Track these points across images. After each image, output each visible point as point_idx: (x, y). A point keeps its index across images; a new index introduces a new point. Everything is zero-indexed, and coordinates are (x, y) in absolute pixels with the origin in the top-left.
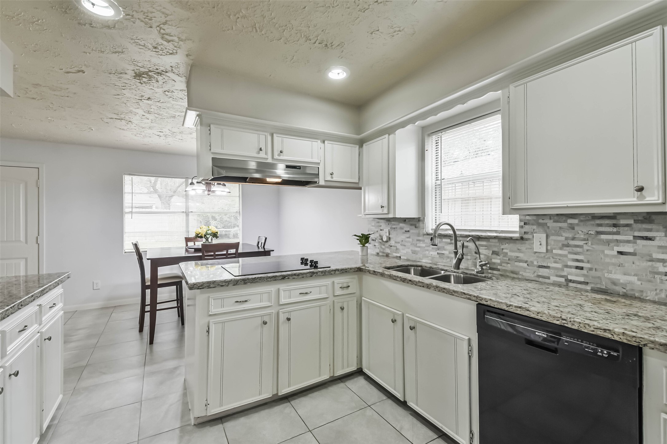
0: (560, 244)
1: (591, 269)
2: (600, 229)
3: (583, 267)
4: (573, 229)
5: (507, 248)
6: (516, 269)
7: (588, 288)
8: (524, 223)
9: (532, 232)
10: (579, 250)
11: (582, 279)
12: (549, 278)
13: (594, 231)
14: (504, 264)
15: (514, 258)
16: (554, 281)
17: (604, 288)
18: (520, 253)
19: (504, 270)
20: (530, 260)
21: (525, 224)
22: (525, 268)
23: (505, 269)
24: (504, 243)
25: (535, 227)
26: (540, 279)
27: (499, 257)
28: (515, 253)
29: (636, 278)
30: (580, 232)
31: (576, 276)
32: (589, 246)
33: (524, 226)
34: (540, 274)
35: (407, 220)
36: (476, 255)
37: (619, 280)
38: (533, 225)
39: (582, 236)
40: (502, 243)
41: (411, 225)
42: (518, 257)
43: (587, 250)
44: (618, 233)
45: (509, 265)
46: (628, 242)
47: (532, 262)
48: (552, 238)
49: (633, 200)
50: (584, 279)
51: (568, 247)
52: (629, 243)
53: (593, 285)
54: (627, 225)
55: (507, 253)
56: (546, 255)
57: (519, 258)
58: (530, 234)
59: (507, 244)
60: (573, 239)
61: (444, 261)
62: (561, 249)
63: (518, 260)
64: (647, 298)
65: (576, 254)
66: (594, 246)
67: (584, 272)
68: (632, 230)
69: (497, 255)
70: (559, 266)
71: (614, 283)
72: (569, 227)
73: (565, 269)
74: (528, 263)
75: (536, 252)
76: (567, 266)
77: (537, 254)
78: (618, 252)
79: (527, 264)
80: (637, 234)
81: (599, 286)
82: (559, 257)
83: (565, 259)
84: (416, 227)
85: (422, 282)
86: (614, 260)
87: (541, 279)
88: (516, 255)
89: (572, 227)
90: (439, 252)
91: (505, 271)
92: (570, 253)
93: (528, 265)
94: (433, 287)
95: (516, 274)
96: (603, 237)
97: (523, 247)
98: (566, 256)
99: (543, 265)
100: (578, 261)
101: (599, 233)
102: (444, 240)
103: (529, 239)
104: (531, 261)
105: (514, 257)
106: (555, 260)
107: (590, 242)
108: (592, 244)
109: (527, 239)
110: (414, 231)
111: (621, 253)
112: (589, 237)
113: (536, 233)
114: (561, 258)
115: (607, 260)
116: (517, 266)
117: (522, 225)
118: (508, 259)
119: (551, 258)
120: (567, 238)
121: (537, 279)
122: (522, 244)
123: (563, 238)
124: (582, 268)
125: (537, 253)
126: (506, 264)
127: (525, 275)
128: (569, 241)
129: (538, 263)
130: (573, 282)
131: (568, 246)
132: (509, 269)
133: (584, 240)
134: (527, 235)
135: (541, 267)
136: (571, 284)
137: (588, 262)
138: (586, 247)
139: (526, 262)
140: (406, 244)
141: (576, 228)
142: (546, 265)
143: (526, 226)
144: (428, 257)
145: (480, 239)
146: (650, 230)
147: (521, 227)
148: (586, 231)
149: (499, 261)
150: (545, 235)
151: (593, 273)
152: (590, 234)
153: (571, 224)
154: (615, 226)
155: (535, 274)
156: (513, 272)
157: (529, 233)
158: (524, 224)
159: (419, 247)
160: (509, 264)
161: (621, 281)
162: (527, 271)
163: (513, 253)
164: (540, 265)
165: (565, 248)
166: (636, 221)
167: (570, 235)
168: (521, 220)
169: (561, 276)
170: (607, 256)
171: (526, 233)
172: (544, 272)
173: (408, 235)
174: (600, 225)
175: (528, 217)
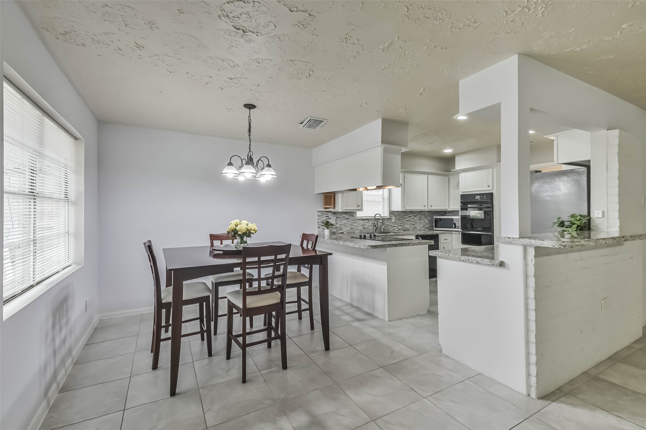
1: (403, 225)
7: (402, 230)
11: (401, 228)
12: (395, 229)
18: (389, 223)
21: (390, 214)
24: (385, 221)
27: (384, 225)
29: (409, 226)
30: (401, 216)
35: (347, 213)
38: (392, 215)
41: (350, 215)
48: (396, 218)
49: (423, 208)
54: (408, 214)
55: (386, 224)
56: (395, 223)
57: (389, 225)
60: (400, 218)
62: (398, 221)
70: (397, 225)
71: (406, 228)
75: (393, 222)
80: (410, 216)
81: (404, 229)
82: (397, 223)
84: (352, 216)
90: (363, 227)
95: (388, 230)
96: (405, 217)
98: (399, 223)
100: (401, 223)
102: (366, 221)
104: (392, 225)
110: (351, 218)
111: (407, 220)
113: (393, 217)
121: (393, 231)
122: (390, 220)
124: (401, 225)
126: (386, 227)
127: (390, 230)
130: (400, 230)
131: (399, 220)
133: (401, 218)
135: (394, 226)
138: (402, 220)
140: (347, 225)
144: (358, 230)
145: (378, 220)
147: (389, 215)
152: (403, 216)
153: (399, 214)
154: (406, 214)
159: (354, 226)
162: (391, 228)
166: (409, 213)
167: (399, 217)
168: (389, 213)
169: (398, 228)
170: (405, 221)
171: (391, 217)
172: (394, 228)
173: (348, 220)
174: (404, 214)
175: (391, 212)
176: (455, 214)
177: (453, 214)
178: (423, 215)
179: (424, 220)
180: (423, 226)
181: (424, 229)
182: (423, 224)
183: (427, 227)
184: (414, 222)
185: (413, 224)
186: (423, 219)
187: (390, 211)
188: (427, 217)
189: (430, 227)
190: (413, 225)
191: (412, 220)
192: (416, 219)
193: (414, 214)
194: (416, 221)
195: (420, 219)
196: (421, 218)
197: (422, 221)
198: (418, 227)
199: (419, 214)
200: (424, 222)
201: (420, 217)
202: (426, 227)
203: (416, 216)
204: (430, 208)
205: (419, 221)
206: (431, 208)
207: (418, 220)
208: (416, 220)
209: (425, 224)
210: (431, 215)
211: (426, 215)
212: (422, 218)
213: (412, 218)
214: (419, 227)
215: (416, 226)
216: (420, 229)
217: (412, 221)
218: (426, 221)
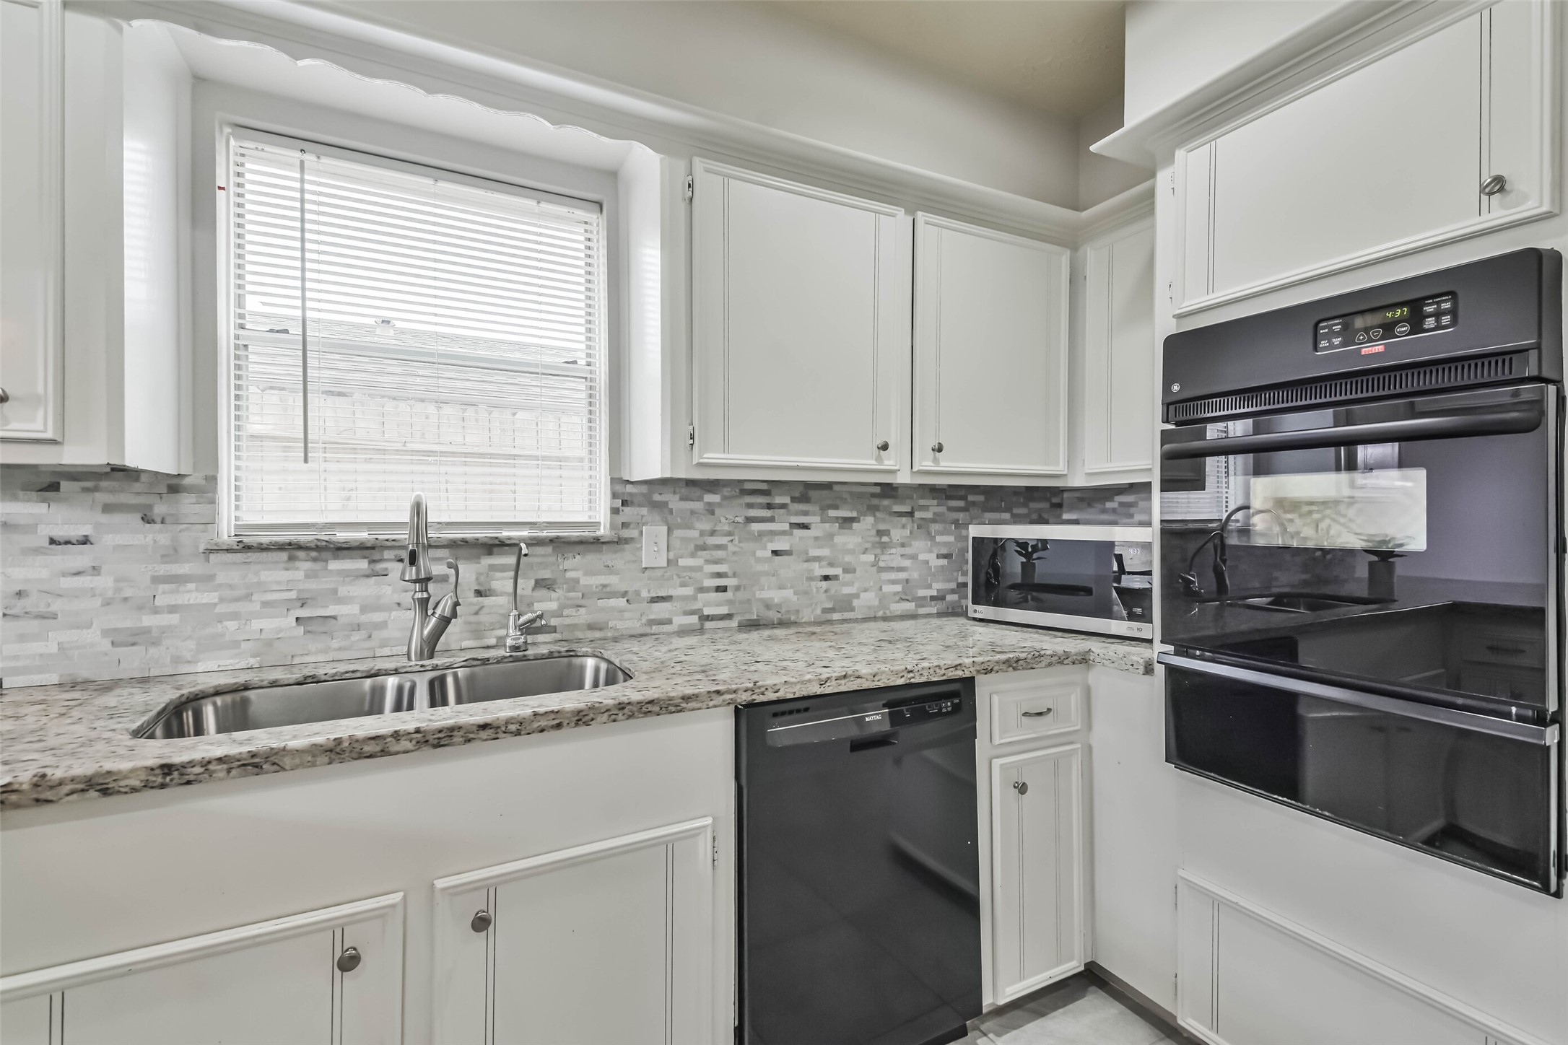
0: (692, 547)
1: (737, 588)
2: (753, 513)
3: (726, 586)
4: (713, 513)
5: (576, 567)
6: (599, 617)
7: (734, 623)
8: (622, 501)
9: (638, 523)
10: (720, 554)
11: (724, 610)
12: (669, 622)
13: (743, 517)
14: (570, 610)
15: (597, 590)
16: (680, 625)
17: (755, 618)
18: (611, 576)
19: (569, 625)
20: (634, 589)
21: (624, 503)
22: (621, 611)
23: (573, 622)
24: (571, 555)
25: (644, 511)
26: (654, 627)
27: (554, 595)
28: (599, 577)
29: (792, 591)
30: (723, 520)
31: (717, 606)
32: (735, 545)
33: (621, 508)
34: (652, 617)
35: (64, 485)
36: (480, 599)
37: (772, 599)
38: (640, 505)
39: (726, 528)
40: (566, 555)
41: (112, 508)
42: (604, 586)
43: (734, 553)
44: (771, 520)
45: (582, 611)
46: (783, 533)
47: (637, 593)
48: (678, 533)
49: (871, 463)
50: (729, 610)
51: (705, 550)
52: (785, 535)
53: (740, 618)
54: (783, 506)
55: (577, 581)
56: (666, 572)
57: (608, 589)
58: (633, 529)
59: (577, 557)
60: (713, 533)
61: (335, 644)
62: (693, 555)
63: (606, 592)
64: (803, 621)
65: (716, 562)
66: (741, 545)
67: (729, 595)
68: (790, 514)
69: (549, 589)
70: (688, 591)
71: (767, 606)
72: (707, 510)
73: (700, 596)
74: (630, 596)
75: (646, 568)
76: (702, 590)
77: (647, 573)
78: (773, 552)
79: (625, 599)
81: (748, 617)
82: (688, 574)
83: (697, 575)
84: (146, 520)
85: (552, 712)
86: (766, 567)
87: (655, 629)
88: (602, 582)
89: (711, 510)
90: (304, 613)
91: (573, 627)
92: (708, 562)
93: (627, 601)
94: (608, 710)
95: (601, 629)
96: (756, 527)
97: (617, 559)
98: (700, 569)
99: (660, 595)
100: (719, 575)
101: (750, 520)
102: (334, 565)
103: (632, 539)
104: (636, 591)
105: (596, 587)
106: (682, 579)
107: (737, 538)
108: (739, 542)
109: (627, 541)
110: (129, 537)
111: (775, 553)
112: (736, 528)
113: (644, 524)
114: (693, 575)
115: (759, 567)
116: (603, 610)
117: (618, 506)
118: (580, 595)
119: (675, 577)
120: (702, 534)
121: (647, 630)
122: (616, 552)
123: (695, 534)
124: (723, 589)
125: (647, 570)
126: (574, 610)
127: (621, 627)
128: (706, 538)
129: (649, 592)
130: (712, 620)
131: (704, 548)
132: (584, 622)
133: (729, 534)
134: (627, 531)
135: (655, 600)
136: (708, 625)
137: (735, 575)
138: (731, 548)
139: (624, 594)
141: (717, 511)
142: (664, 594)
143: (627, 509)
145: (495, 550)
146: (806, 513)
147: (615, 511)
148: (731, 517)
149: (553, 606)
150: (666, 527)
151: (741, 595)
152: (738, 523)
153: (709, 504)
154: (769, 506)
155: (644, 621)
156: (591, 627)
157: (632, 526)
158: (623, 505)
159: (173, 609)
160: (584, 609)
161: (776, 601)
162: (627, 615)
163: (594, 578)
164: (655, 595)
165: (700, 553)
167: (708, 526)
168: (615, 495)
169: (692, 613)
170: (759, 560)
171: (624, 525)
172: (661, 610)
173: (79, 558)
174: (750, 506)
175: (629, 488)
176: (1114, 511)
177: (1104, 511)
178: (904, 520)
179: (907, 551)
180: (898, 588)
181: (909, 607)
182: (903, 575)
183: (933, 598)
184: (831, 565)
185: (826, 578)
186: (903, 545)
187: (616, 481)
188: (934, 527)
189: (953, 591)
190: (824, 584)
191: (814, 552)
192: (849, 540)
193: (836, 507)
194: (848, 558)
195: (881, 541)
196: (885, 539)
197: (893, 558)
198: (862, 595)
199: (873, 509)
200: (907, 563)
201: (882, 527)
202: (924, 598)
203: (846, 522)
204: (925, 462)
205: (870, 558)
206: (936, 461)
207: (865, 551)
208: (852, 552)
209: (915, 575)
210: (961, 516)
211: (929, 515)
212: (897, 534)
213: (816, 538)
214: (867, 600)
215: (847, 590)
216: (880, 614)
217: (817, 559)
218: (922, 557)
